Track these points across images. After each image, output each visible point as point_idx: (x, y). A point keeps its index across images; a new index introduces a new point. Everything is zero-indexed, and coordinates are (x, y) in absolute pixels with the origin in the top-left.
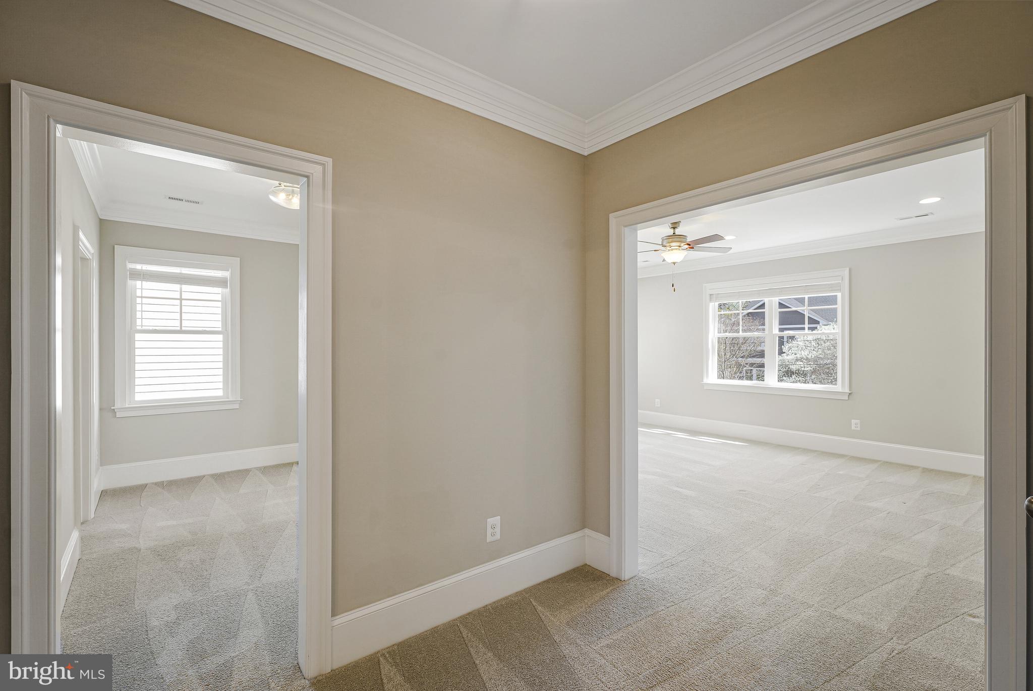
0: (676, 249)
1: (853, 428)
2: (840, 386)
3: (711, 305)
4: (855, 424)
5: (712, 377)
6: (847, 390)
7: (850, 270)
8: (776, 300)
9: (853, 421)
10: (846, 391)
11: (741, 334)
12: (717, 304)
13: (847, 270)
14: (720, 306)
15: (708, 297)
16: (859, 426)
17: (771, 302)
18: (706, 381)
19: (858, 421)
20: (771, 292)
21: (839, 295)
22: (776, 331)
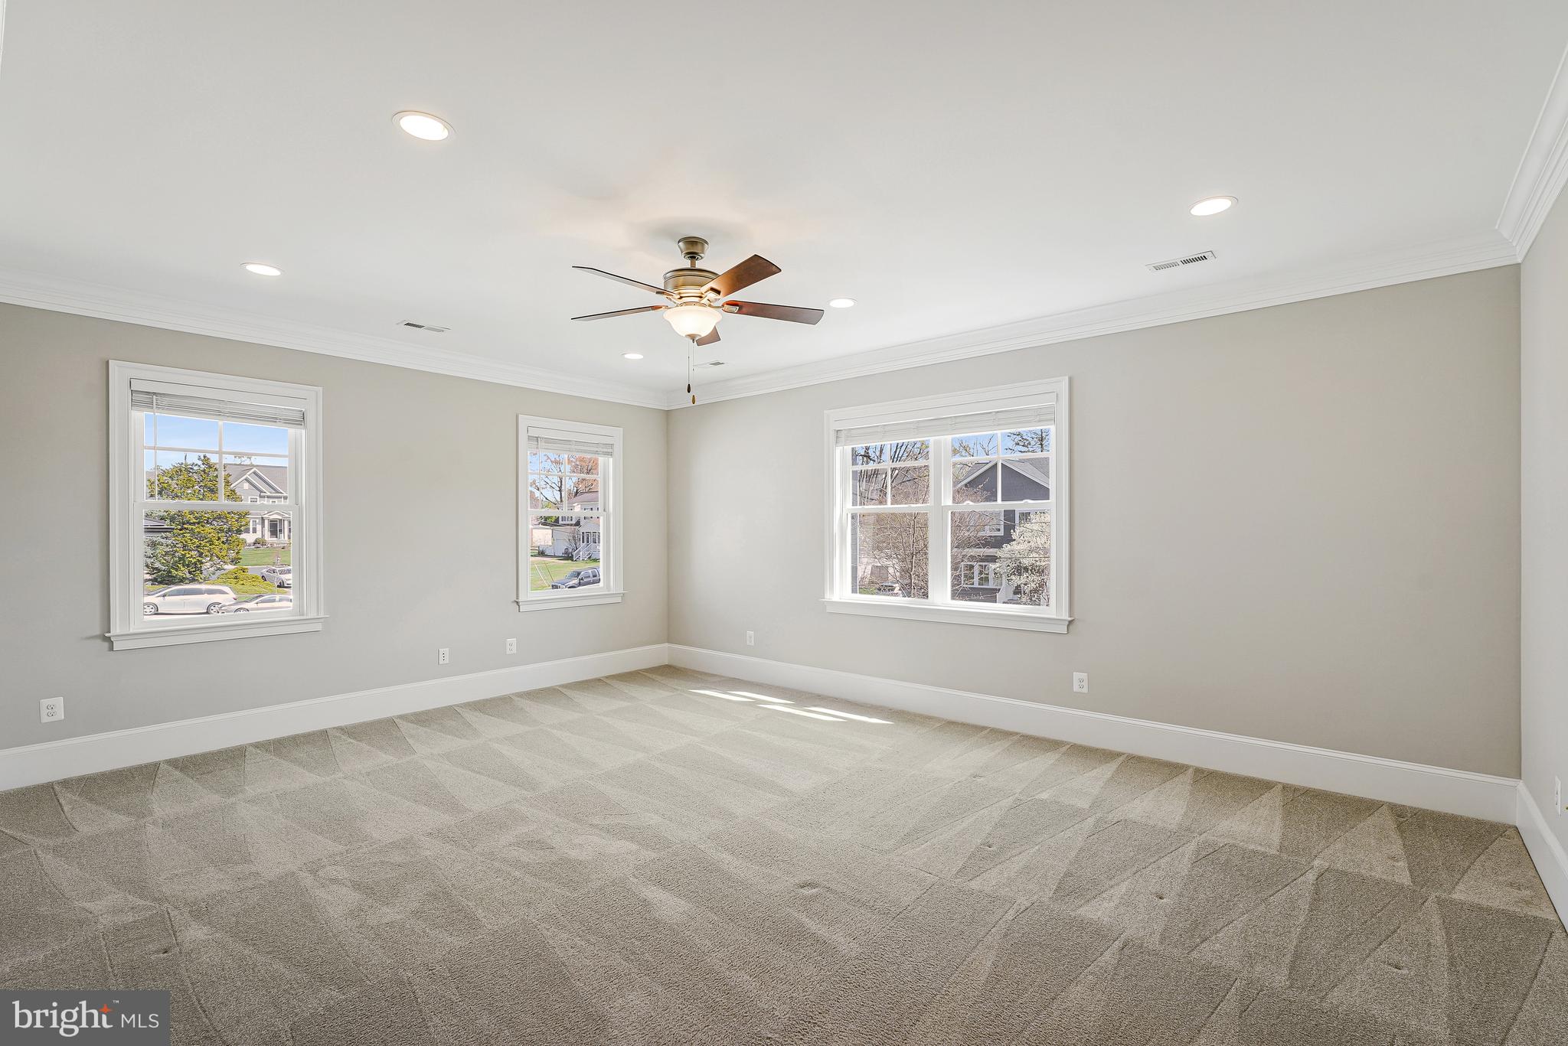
0: (695, 303)
1: (1076, 688)
2: (1054, 609)
3: (838, 450)
4: (1079, 681)
5: (841, 591)
6: (1066, 616)
7: (1071, 380)
8: (947, 440)
9: (1077, 676)
10: (1063, 617)
11: (889, 507)
12: (848, 449)
13: (1067, 378)
14: (855, 454)
15: (833, 435)
16: (1085, 684)
17: (937, 443)
18: (828, 597)
19: (1084, 676)
20: (939, 424)
21: (1052, 428)
22: (947, 500)
